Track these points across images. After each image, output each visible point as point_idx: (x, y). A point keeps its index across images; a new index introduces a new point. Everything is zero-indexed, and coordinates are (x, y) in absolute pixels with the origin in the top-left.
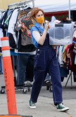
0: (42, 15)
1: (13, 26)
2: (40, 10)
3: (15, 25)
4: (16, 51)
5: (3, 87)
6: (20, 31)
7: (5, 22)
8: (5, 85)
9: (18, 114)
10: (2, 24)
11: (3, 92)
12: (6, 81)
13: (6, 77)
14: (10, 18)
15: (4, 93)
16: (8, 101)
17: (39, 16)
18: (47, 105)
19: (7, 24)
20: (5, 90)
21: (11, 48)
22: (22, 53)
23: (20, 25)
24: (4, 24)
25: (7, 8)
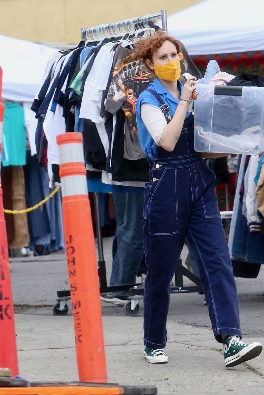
0: (173, 55)
1: (98, 98)
2: (168, 39)
3: (105, 94)
4: (106, 179)
5: (64, 294)
6: (121, 114)
7: (72, 86)
8: (67, 288)
9: (109, 381)
10: (63, 89)
11: (62, 308)
12: (72, 273)
13: (73, 261)
14: (87, 73)
15: (64, 312)
16: (79, 339)
17: (164, 57)
18: (203, 353)
19: (78, 90)
20: (69, 303)
21: (90, 168)
22: (127, 184)
23: (118, 96)
24: (68, 89)
25: (80, 40)
